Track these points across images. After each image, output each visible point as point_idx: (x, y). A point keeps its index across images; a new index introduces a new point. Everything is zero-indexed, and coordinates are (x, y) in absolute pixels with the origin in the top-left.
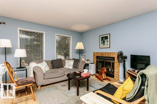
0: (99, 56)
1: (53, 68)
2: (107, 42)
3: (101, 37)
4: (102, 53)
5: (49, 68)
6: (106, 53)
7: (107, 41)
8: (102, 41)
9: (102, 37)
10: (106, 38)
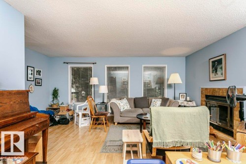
0: (208, 94)
1: (135, 107)
2: (220, 70)
3: (211, 60)
4: (214, 89)
5: (129, 106)
6: (219, 89)
7: (221, 68)
8: (214, 69)
9: (212, 62)
10: (220, 62)
